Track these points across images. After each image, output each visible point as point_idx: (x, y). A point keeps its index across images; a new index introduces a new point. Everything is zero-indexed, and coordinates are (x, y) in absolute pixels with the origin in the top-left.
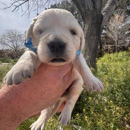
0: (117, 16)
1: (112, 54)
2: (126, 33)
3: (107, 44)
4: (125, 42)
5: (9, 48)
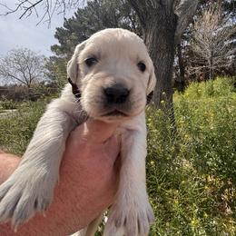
1: (203, 83)
4: (226, 60)
5: (17, 82)
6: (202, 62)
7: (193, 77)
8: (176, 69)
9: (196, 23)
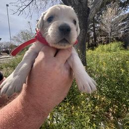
0: (110, 10)
1: (106, 45)
2: (120, 24)
3: (101, 36)
4: (119, 34)
6: (105, 34)
7: (101, 42)
8: (92, 38)
9: (103, 15)
